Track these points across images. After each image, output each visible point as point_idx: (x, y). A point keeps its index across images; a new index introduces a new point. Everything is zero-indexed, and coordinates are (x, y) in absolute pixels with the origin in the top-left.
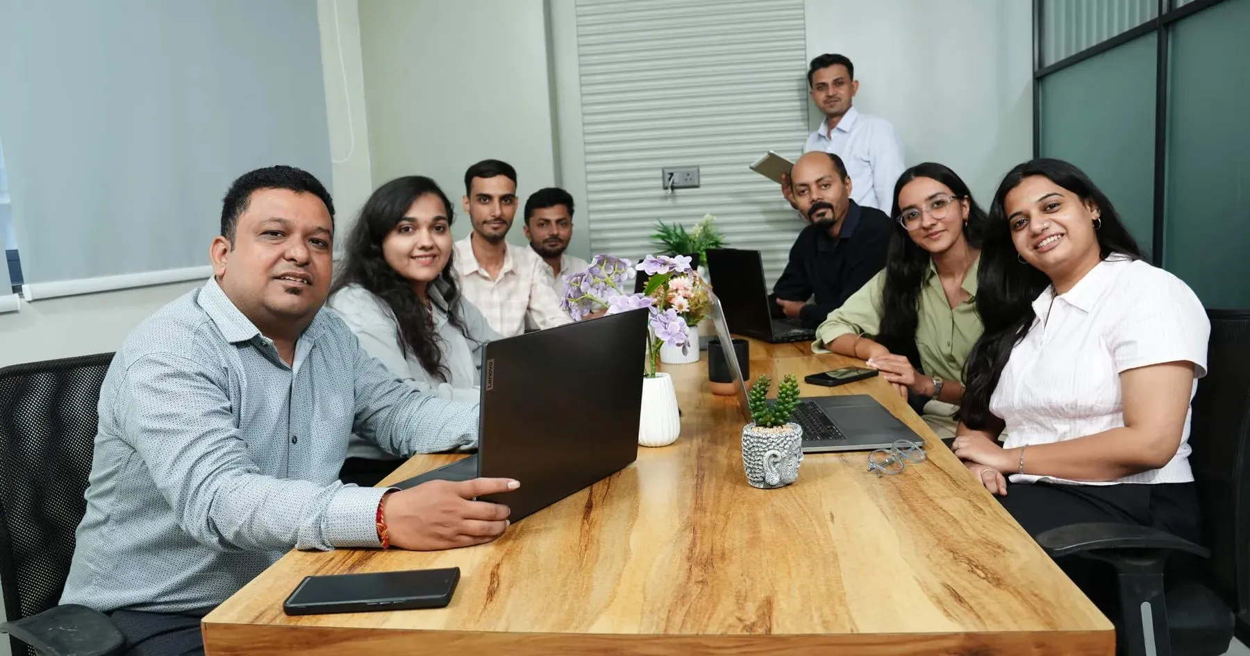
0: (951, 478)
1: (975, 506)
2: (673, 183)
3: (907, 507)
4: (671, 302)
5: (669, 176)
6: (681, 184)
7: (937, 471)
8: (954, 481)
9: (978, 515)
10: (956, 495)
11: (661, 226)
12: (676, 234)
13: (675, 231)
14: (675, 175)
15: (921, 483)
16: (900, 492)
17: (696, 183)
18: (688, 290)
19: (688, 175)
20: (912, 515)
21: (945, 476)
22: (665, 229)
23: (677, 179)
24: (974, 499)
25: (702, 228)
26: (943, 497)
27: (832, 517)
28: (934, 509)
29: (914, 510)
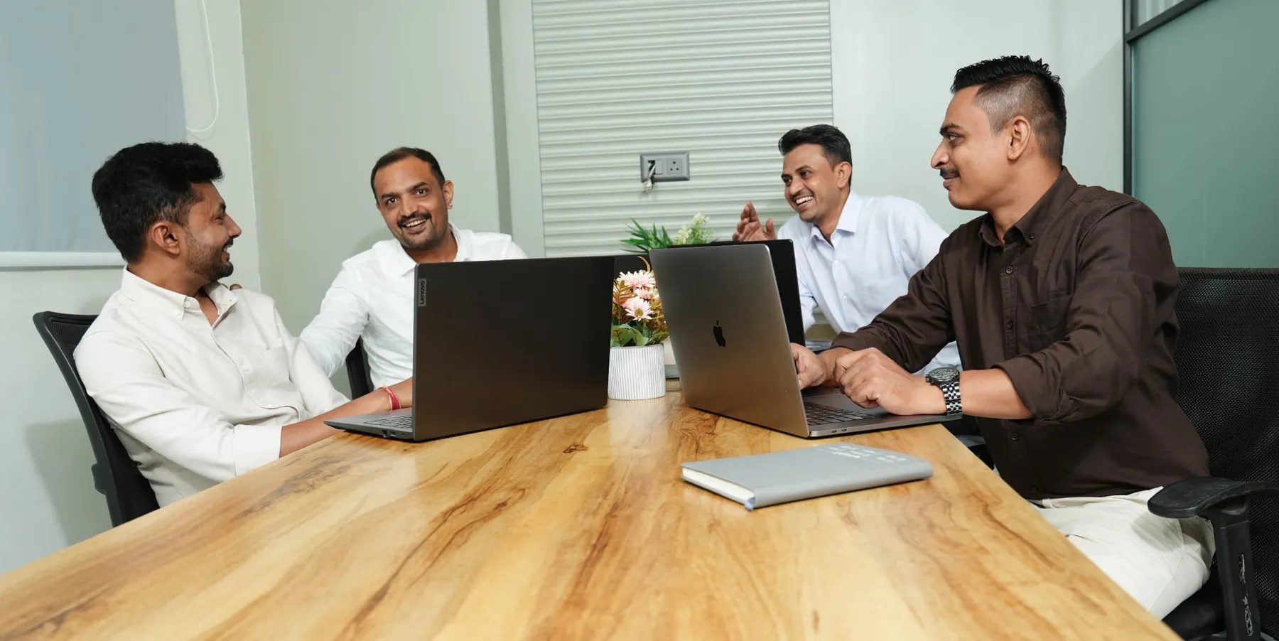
0: (1035, 550)
1: (1084, 599)
2: (654, 173)
3: (957, 603)
4: (624, 306)
5: (650, 165)
6: (666, 175)
7: (1010, 539)
8: (1042, 556)
9: (1092, 617)
10: (1046, 579)
11: (638, 229)
12: (656, 238)
13: (655, 234)
14: (656, 162)
15: (982, 558)
16: (946, 574)
17: (685, 174)
18: (649, 288)
19: (674, 163)
20: (967, 617)
21: (1026, 548)
22: (642, 233)
23: (660, 169)
24: (1082, 587)
25: (690, 231)
26: (1024, 584)
27: (816, 620)
28: (1008, 604)
29: (970, 606)
